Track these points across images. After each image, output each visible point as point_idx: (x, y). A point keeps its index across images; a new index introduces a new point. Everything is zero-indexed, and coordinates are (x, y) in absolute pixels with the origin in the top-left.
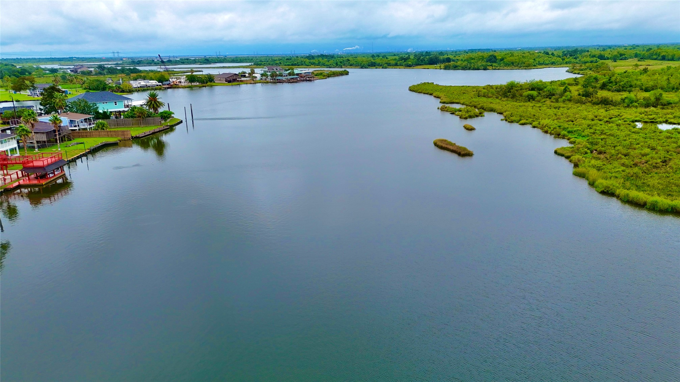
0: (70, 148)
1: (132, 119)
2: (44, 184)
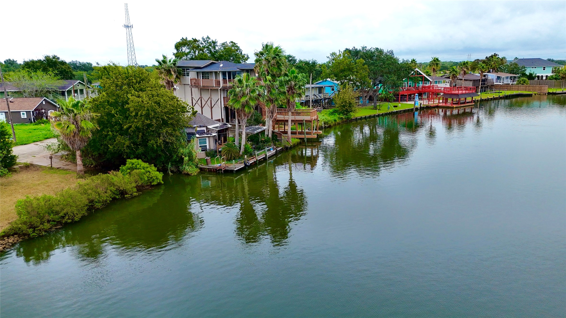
0: (489, 94)
1: (555, 80)
2: (454, 107)
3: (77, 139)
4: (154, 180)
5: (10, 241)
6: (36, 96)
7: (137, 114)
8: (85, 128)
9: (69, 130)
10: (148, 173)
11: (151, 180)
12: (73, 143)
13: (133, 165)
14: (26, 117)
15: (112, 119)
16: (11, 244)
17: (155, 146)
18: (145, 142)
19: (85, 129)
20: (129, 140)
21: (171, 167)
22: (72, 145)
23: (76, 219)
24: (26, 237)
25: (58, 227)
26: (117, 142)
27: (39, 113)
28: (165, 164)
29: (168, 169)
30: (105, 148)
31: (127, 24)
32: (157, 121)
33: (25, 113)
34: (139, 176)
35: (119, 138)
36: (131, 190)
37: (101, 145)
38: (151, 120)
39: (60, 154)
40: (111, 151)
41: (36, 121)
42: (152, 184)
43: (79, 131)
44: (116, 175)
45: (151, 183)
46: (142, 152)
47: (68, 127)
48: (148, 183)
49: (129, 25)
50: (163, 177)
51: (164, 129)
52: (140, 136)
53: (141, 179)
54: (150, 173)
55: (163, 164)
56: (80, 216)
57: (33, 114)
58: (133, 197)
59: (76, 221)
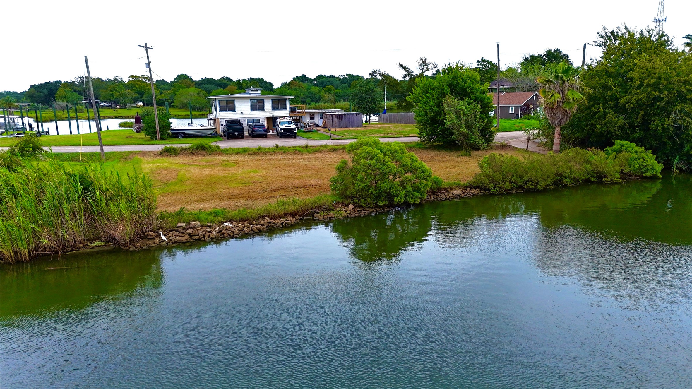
3: (559, 112)
4: (648, 170)
5: (471, 192)
6: (529, 91)
7: (642, 84)
8: (571, 98)
9: (553, 98)
10: (641, 160)
11: (643, 170)
12: (553, 117)
13: (623, 148)
14: (514, 113)
15: (607, 92)
16: (472, 194)
17: (659, 128)
18: (645, 124)
19: (571, 100)
20: (625, 119)
21: (678, 163)
22: (553, 119)
23: (539, 187)
24: (487, 192)
25: (519, 191)
26: (607, 120)
27: (528, 108)
28: (670, 158)
29: (673, 164)
30: (590, 129)
31: (659, 17)
32: (670, 92)
33: (514, 107)
34: (627, 160)
35: (611, 116)
36: (612, 174)
37: (587, 125)
38: (661, 92)
39: (538, 140)
40: (597, 132)
41: (522, 116)
42: (644, 175)
43: (564, 102)
44: (598, 154)
45: (642, 173)
46: (639, 137)
47: (552, 96)
48: (638, 172)
49: (661, 19)
50: (663, 169)
51: (679, 106)
52: (640, 115)
53: (630, 166)
54: (644, 160)
55: (667, 157)
56: (543, 184)
57: (521, 109)
58: (613, 183)
59: (539, 189)
